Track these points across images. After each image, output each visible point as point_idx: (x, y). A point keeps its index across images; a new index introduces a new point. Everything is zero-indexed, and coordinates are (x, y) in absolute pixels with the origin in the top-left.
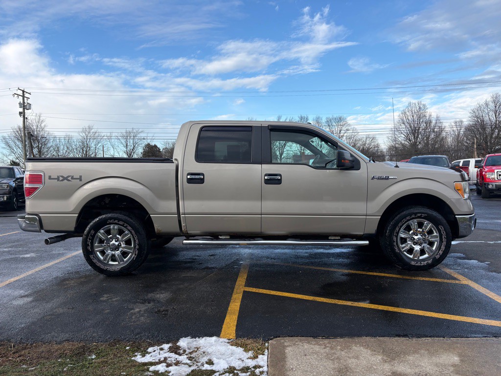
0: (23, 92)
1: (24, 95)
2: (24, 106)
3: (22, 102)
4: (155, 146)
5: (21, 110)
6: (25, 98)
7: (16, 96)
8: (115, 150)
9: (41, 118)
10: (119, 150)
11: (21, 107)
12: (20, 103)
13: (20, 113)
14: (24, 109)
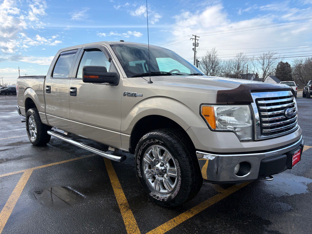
0: (196, 36)
1: (196, 38)
2: (195, 45)
3: (194, 43)
4: (287, 63)
5: (194, 47)
6: (196, 40)
7: (192, 39)
8: (255, 67)
9: (215, 51)
10: (258, 68)
11: (193, 46)
12: (193, 44)
13: (193, 49)
14: (195, 46)
